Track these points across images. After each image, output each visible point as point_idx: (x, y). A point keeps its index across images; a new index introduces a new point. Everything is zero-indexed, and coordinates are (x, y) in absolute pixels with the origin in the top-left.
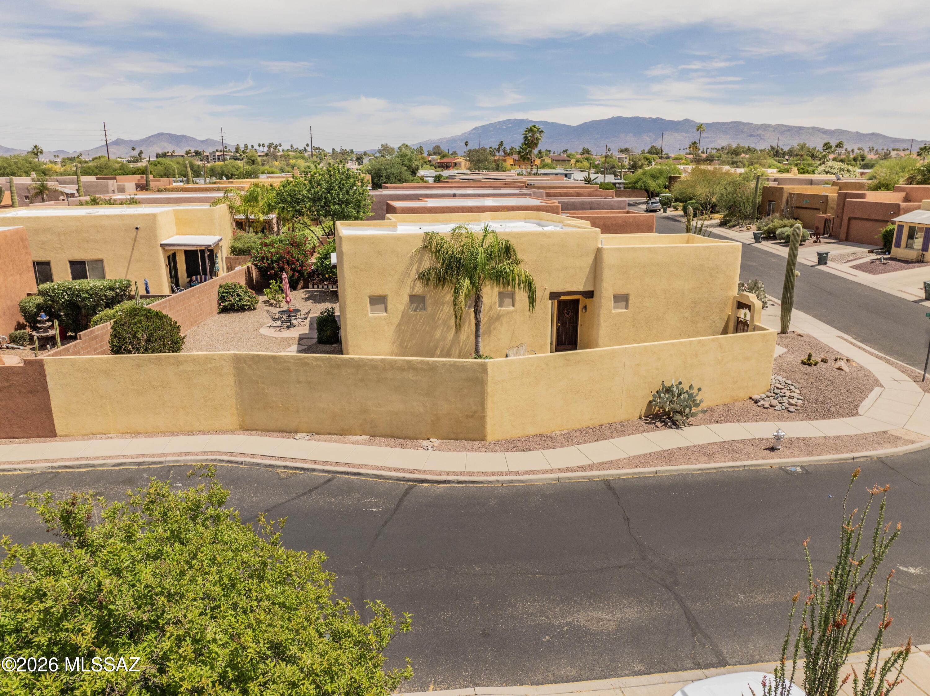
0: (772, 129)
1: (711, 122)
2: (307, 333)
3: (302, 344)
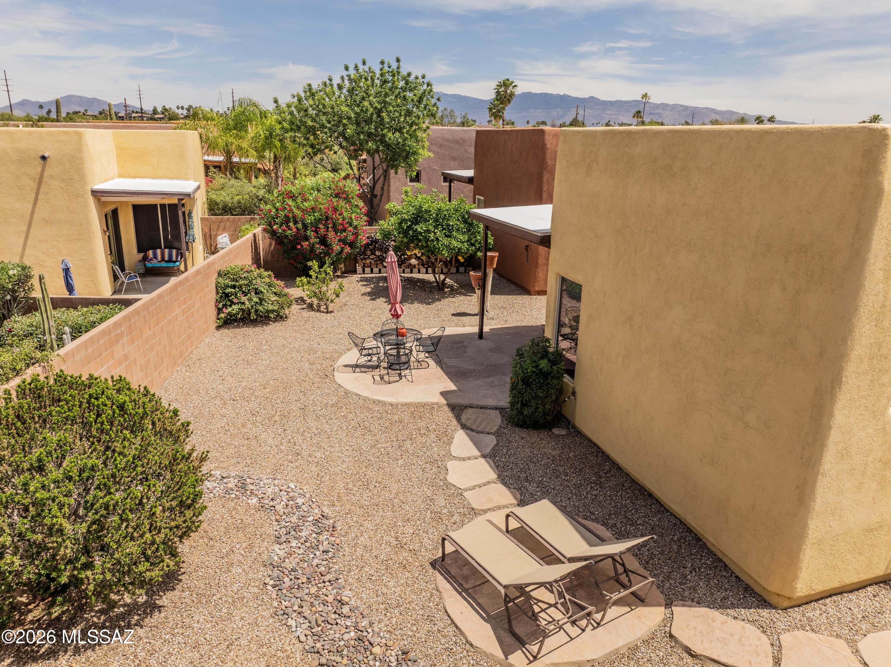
2: (456, 389)
3: (474, 427)
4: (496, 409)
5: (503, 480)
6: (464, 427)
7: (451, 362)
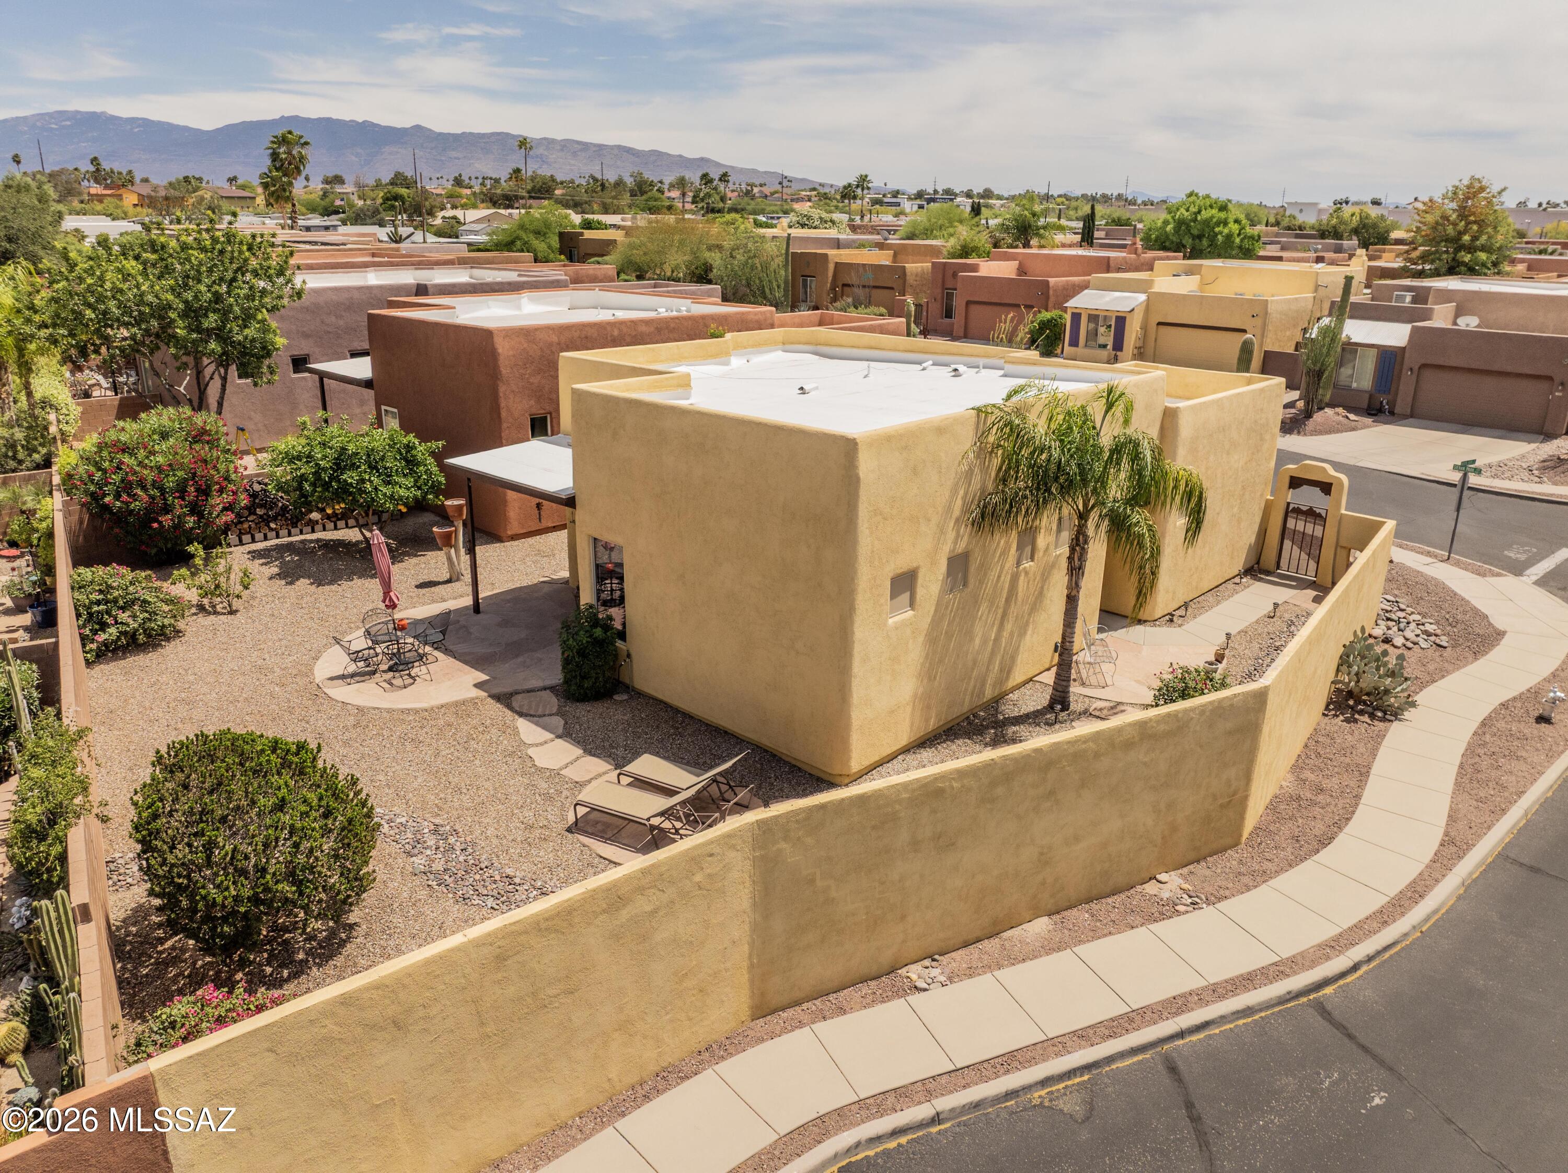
0: (559, 148)
1: (459, 132)
2: (486, 678)
3: (532, 713)
4: (545, 689)
5: (589, 752)
6: (521, 714)
7: (460, 648)
